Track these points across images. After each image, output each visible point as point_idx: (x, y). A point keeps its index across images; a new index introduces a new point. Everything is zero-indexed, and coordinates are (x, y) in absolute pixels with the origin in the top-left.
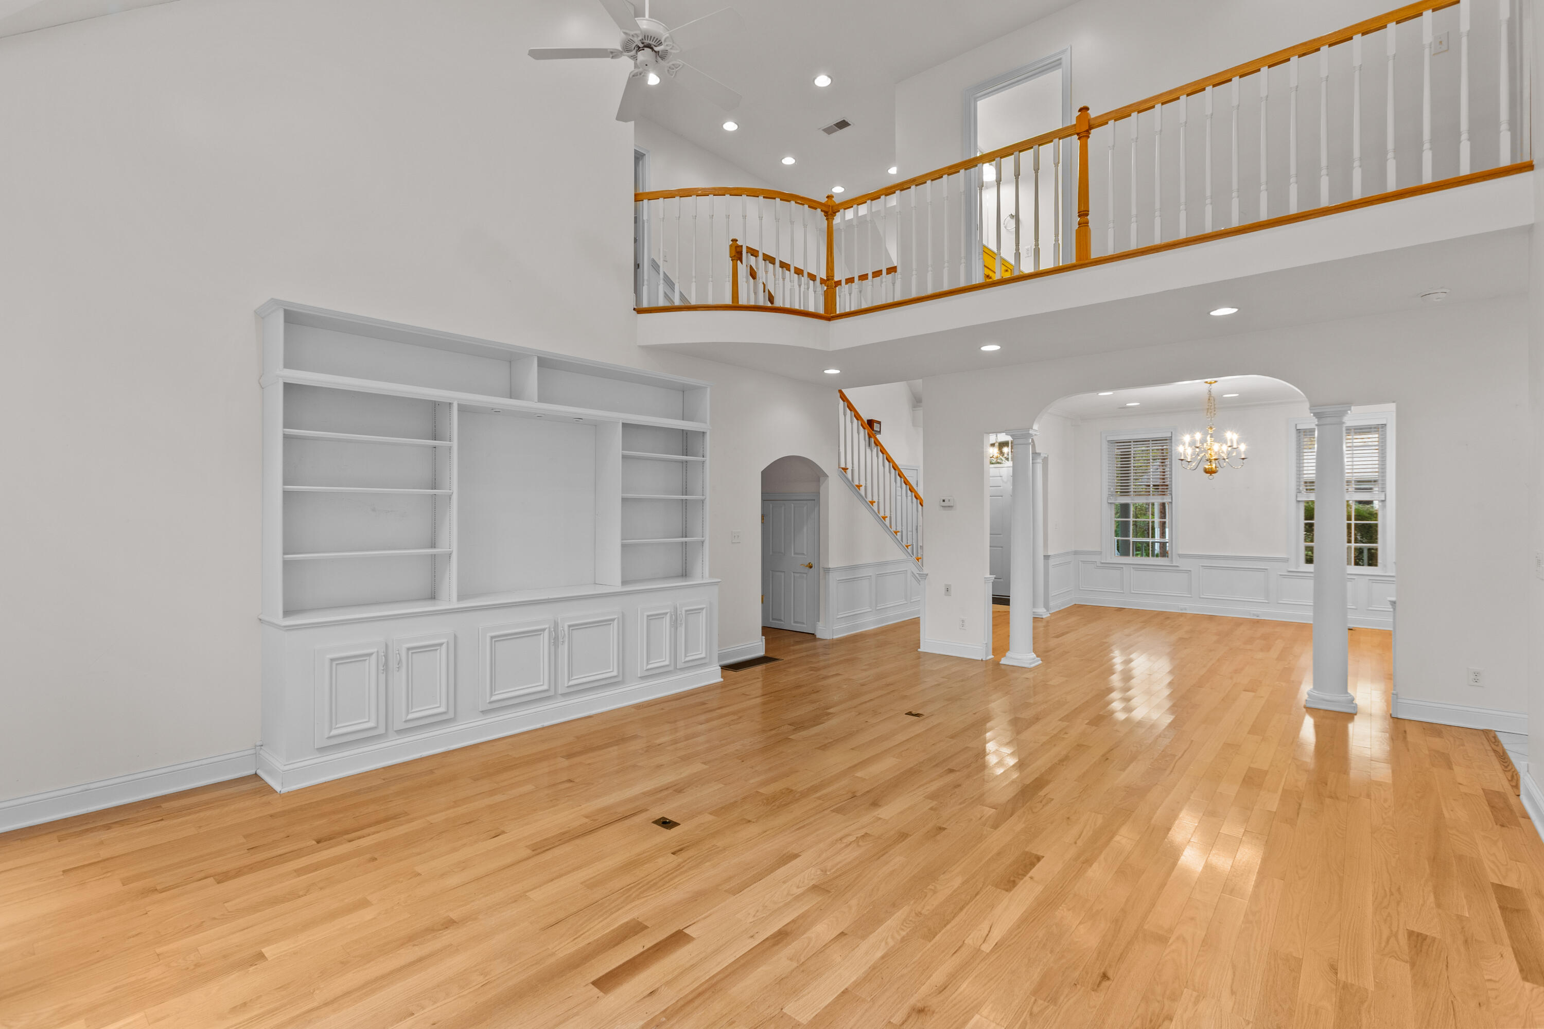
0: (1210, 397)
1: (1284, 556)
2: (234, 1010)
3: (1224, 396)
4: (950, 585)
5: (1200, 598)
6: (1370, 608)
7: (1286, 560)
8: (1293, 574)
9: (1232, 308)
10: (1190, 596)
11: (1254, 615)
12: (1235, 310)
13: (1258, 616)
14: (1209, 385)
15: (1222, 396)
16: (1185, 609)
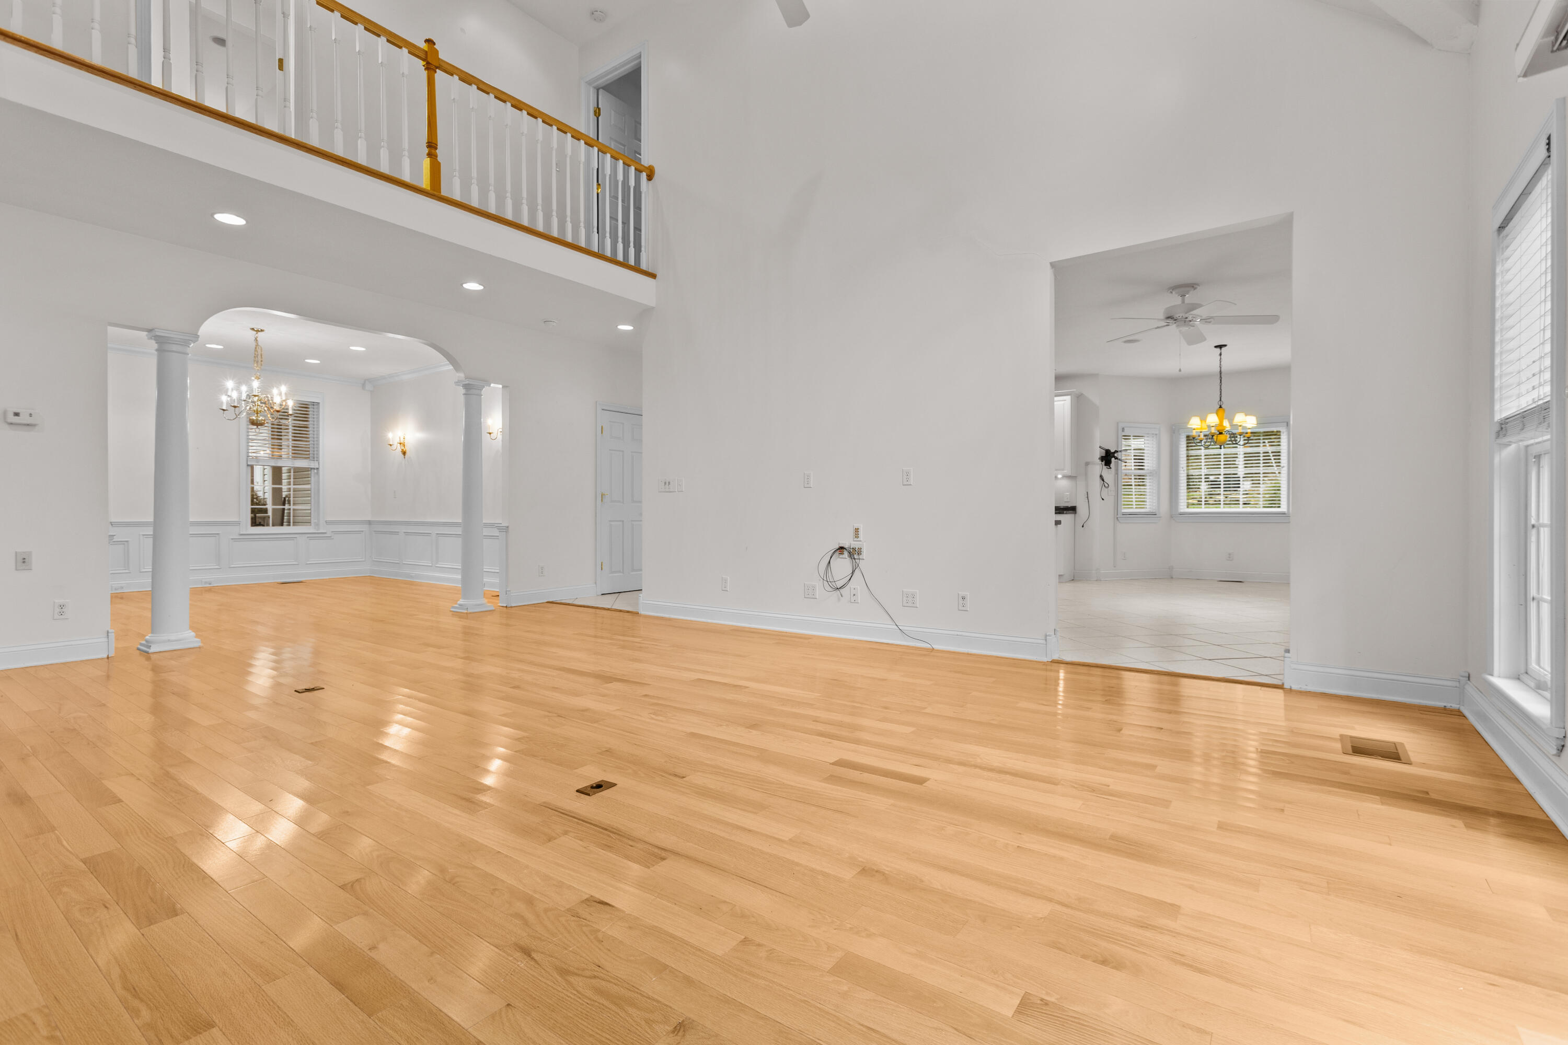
0: (256, 346)
1: (234, 519)
2: (1118, 965)
3: (207, 345)
4: (30, 553)
5: (141, 572)
6: (308, 562)
7: (237, 523)
8: (244, 537)
9: (480, 284)
10: (127, 571)
11: (206, 583)
12: (481, 288)
13: (210, 584)
14: (256, 332)
15: (204, 345)
16: (122, 588)
